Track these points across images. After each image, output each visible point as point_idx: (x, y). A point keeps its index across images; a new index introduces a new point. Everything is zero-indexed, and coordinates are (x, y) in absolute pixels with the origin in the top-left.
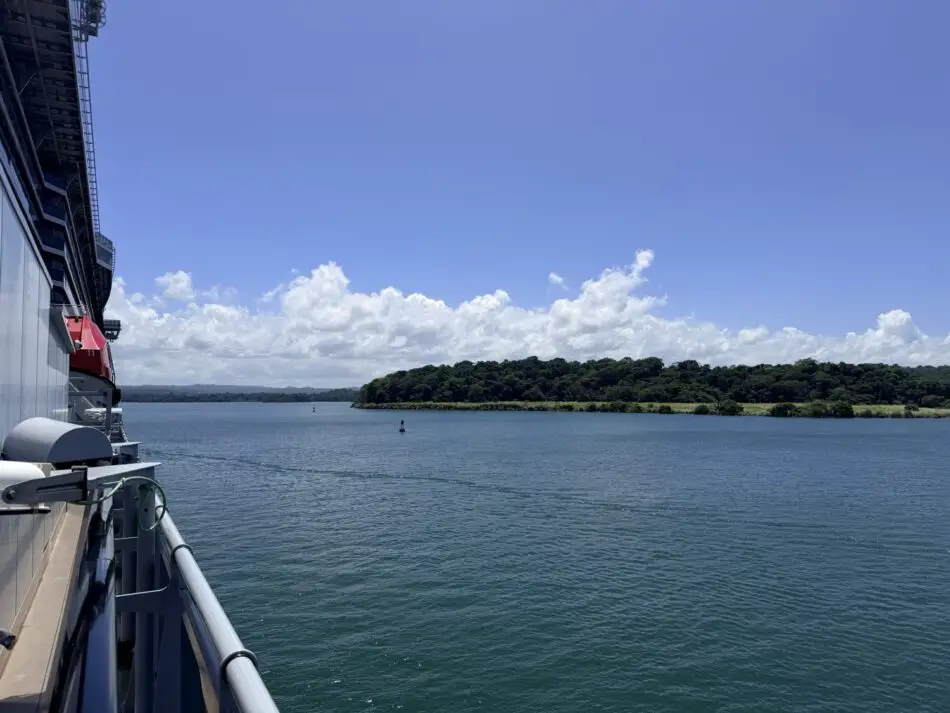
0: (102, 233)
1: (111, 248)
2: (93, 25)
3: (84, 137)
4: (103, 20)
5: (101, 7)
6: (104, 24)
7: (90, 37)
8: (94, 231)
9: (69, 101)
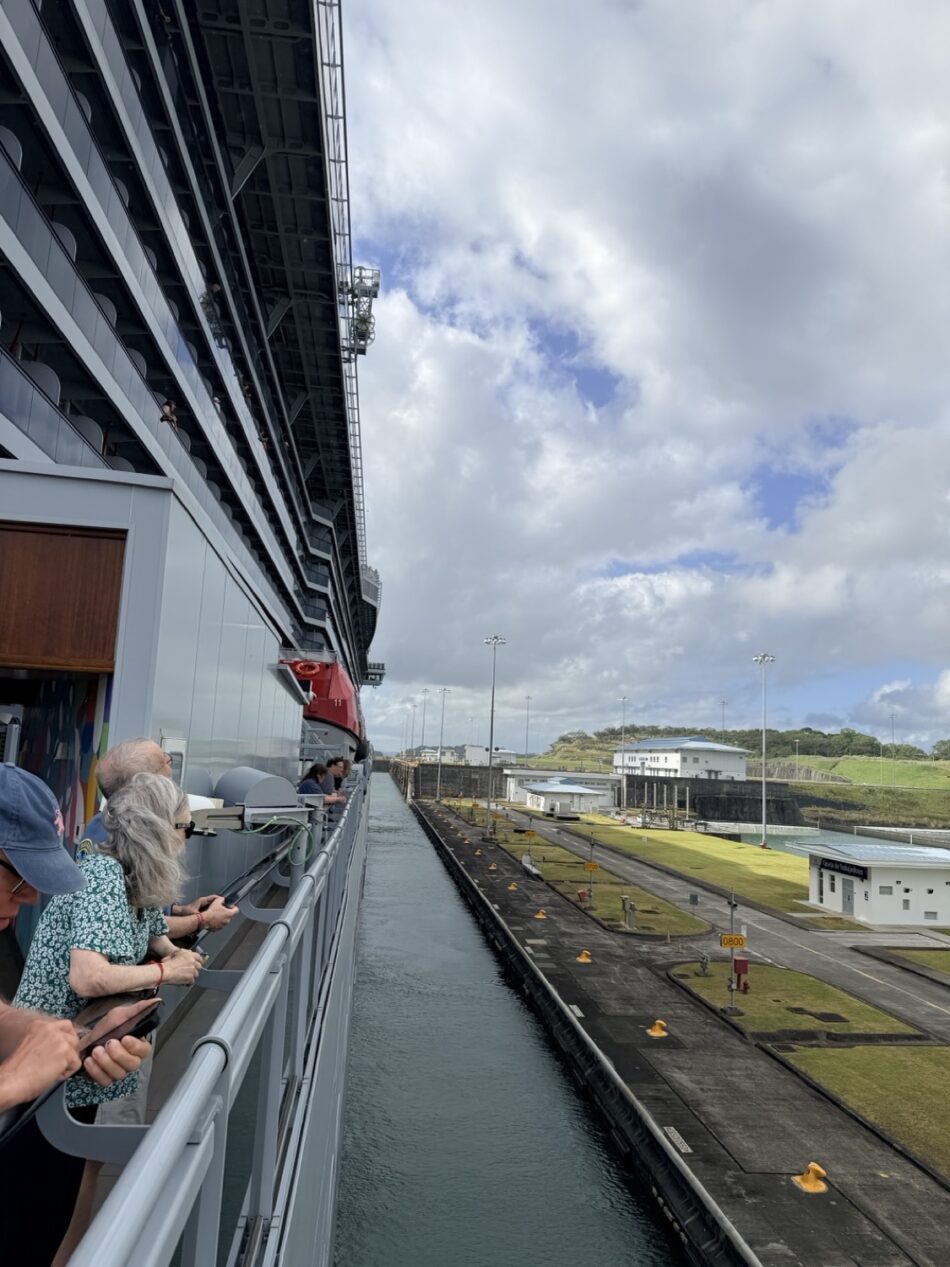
0: (368, 565)
1: (377, 582)
2: (362, 343)
3: (353, 461)
4: (372, 336)
5: (370, 323)
6: (373, 340)
7: (359, 356)
8: (361, 563)
9: (337, 425)
